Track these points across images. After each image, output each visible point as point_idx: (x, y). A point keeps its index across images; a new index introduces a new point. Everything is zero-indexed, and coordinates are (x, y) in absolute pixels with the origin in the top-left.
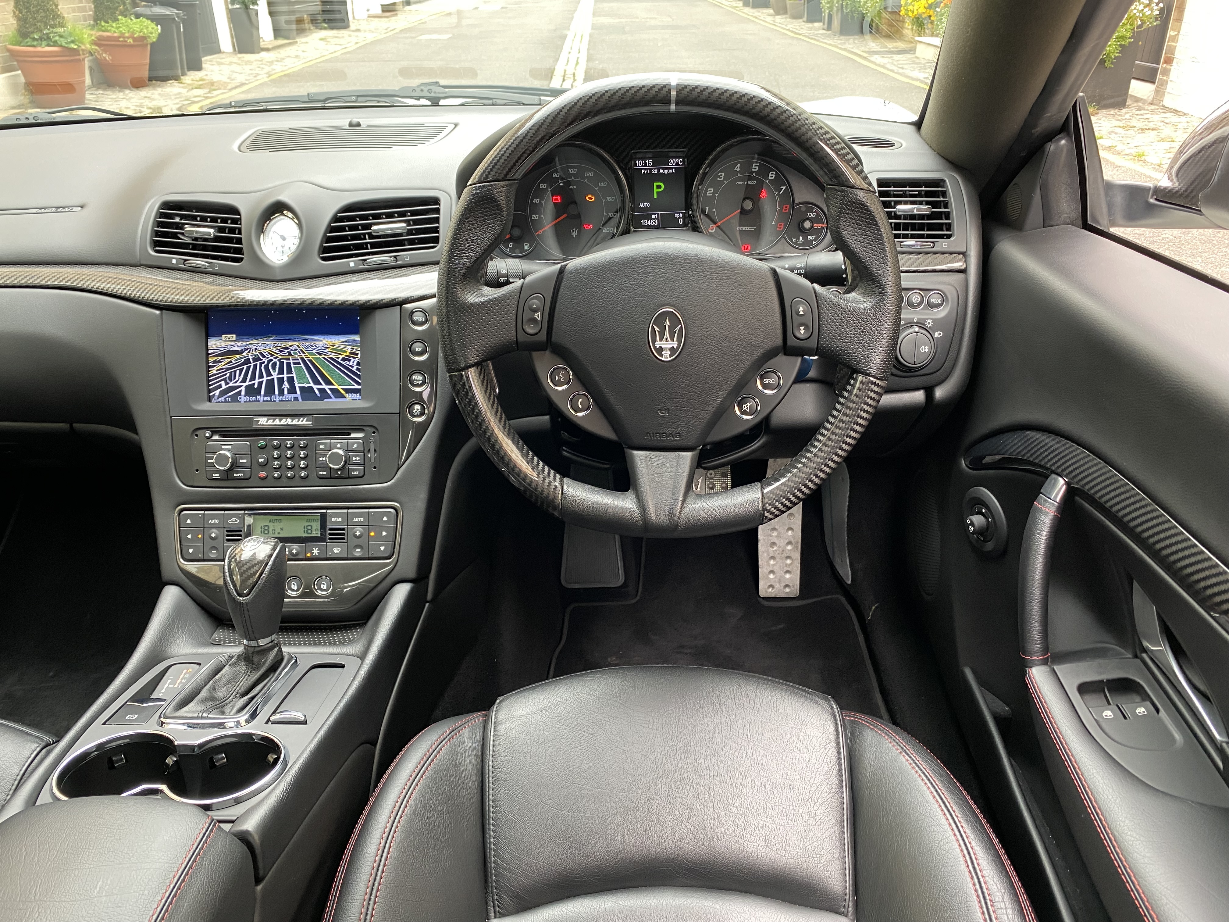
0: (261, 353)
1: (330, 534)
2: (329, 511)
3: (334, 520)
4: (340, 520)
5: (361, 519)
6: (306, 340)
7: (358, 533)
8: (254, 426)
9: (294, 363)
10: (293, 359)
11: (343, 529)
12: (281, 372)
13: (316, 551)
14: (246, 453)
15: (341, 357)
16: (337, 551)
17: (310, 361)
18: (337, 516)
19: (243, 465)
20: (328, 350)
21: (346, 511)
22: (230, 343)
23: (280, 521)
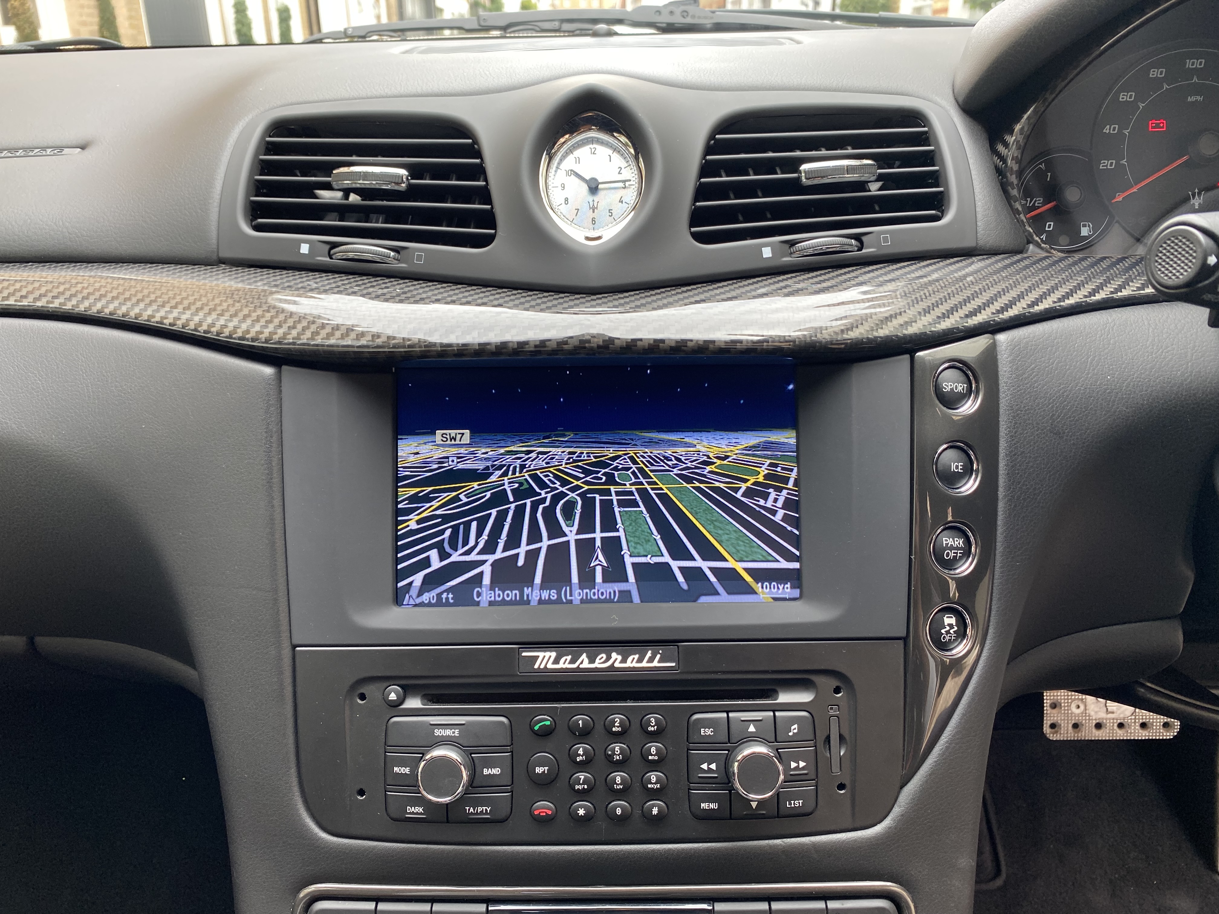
0: (535, 477)
2: (719, 906)
6: (651, 443)
8: (521, 674)
9: (621, 503)
10: (618, 493)
12: (587, 525)
14: (498, 748)
15: (744, 486)
17: (664, 497)
19: (491, 784)
20: (709, 468)
21: (765, 906)
22: (454, 451)
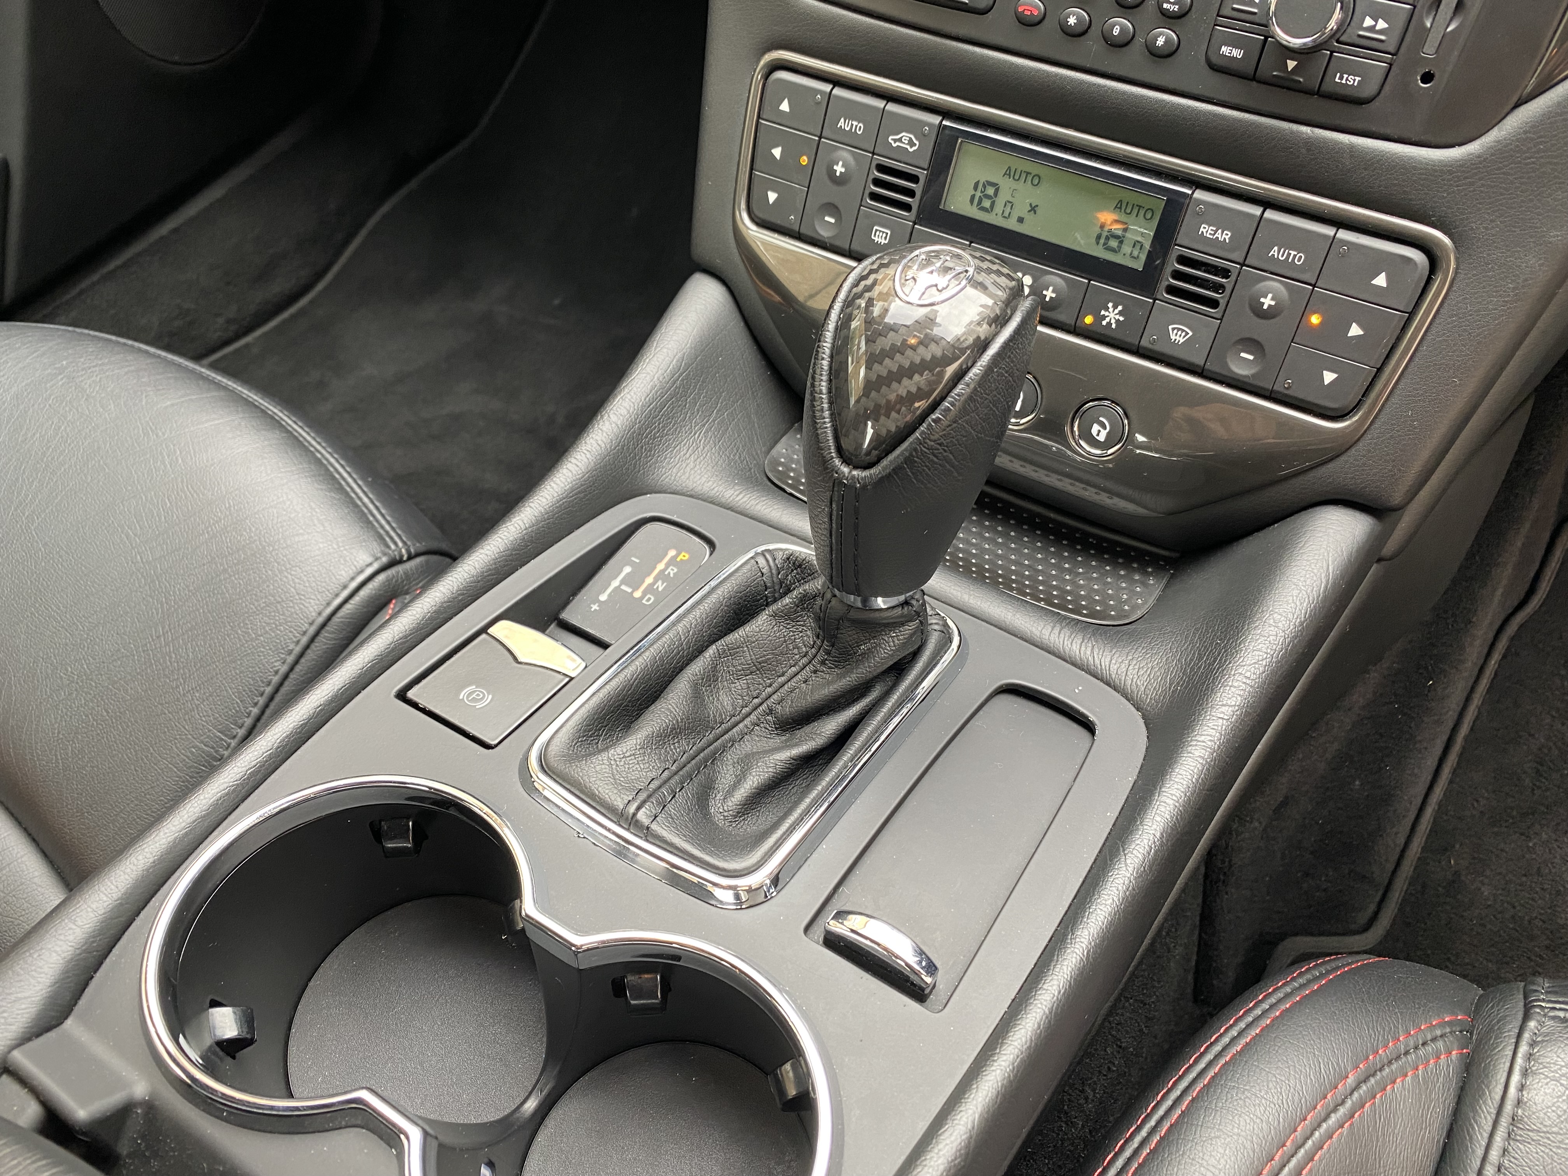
1: (1177, 275)
2: (1199, 195)
3: (1206, 230)
4: (1225, 236)
5: (1298, 257)
7: (1267, 302)
11: (1225, 273)
13: (1112, 316)
16: (1179, 335)
18: (1221, 218)
21: (1256, 211)
23: (1037, 180)
